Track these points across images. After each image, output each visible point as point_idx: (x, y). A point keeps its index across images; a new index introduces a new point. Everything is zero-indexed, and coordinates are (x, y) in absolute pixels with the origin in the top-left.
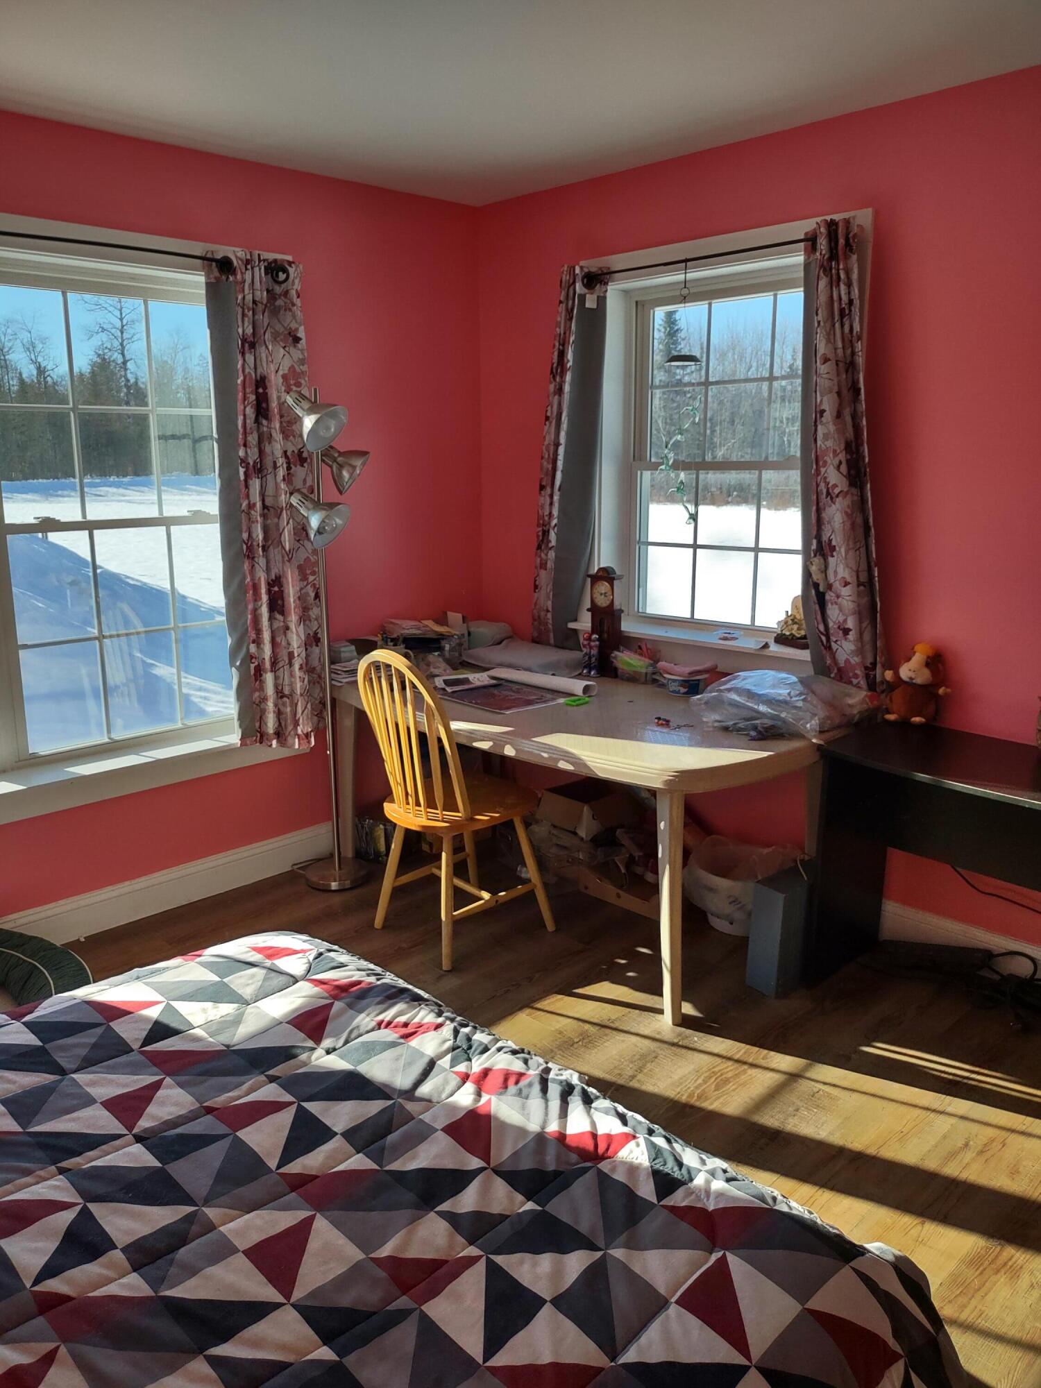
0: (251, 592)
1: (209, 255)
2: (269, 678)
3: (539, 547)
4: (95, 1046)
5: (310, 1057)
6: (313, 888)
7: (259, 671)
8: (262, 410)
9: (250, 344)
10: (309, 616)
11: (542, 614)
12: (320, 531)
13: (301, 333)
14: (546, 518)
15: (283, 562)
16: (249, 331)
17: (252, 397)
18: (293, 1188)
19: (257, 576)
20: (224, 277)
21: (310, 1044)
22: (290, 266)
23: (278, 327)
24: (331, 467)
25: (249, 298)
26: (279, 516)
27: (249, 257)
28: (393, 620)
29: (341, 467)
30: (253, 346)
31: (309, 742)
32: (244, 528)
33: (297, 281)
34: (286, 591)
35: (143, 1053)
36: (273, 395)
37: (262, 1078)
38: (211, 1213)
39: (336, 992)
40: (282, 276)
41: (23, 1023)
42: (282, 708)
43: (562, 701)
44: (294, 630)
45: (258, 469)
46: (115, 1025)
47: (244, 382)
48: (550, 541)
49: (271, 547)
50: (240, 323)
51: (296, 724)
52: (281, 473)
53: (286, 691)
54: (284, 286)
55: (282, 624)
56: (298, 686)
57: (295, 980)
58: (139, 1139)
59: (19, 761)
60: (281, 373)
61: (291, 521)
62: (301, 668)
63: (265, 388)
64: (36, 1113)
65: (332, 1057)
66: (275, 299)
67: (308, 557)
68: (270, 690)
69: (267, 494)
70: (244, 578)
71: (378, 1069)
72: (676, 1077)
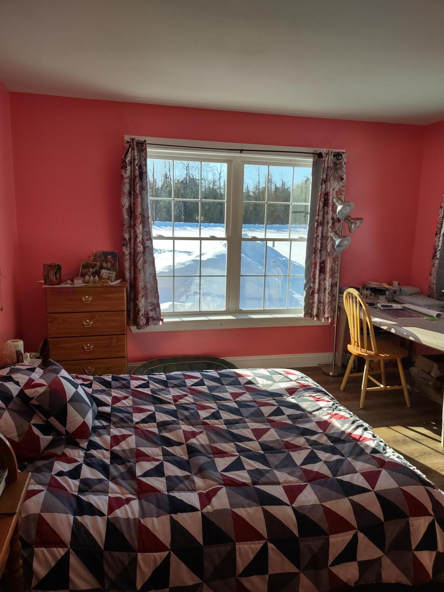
0: (314, 265)
1: (315, 152)
2: (316, 296)
3: (433, 258)
4: (232, 381)
5: (287, 398)
6: (323, 373)
7: (313, 293)
8: (326, 203)
9: (325, 181)
10: (335, 276)
11: (432, 285)
12: (339, 246)
13: (344, 177)
14: (437, 247)
15: (326, 256)
16: (325, 177)
17: (323, 199)
18: (269, 422)
19: (316, 260)
20: (319, 159)
21: (288, 395)
22: (343, 154)
23: (337, 175)
24: (348, 223)
25: (326, 166)
26: (327, 240)
27: (328, 152)
28: (369, 282)
29: (352, 223)
30: (325, 182)
31: (328, 321)
32: (314, 243)
33: (345, 159)
34: (326, 266)
35: (244, 386)
36: (331, 198)
37: (272, 399)
38: (246, 420)
39: (302, 386)
40: (340, 157)
41: (218, 373)
42: (319, 307)
43: (425, 318)
44: (328, 280)
45: (322, 224)
46: (239, 378)
47: (321, 194)
48: (437, 256)
49: (323, 251)
50: (322, 174)
51: (324, 313)
52: (330, 225)
53: (322, 301)
54: (340, 161)
55: (323, 277)
56: (327, 300)
57: (292, 381)
58: (235, 402)
59: (236, 311)
60: (335, 190)
61: (331, 242)
62: (328, 293)
63: (328, 196)
64: (214, 390)
65: (293, 399)
66: (337, 165)
67: (337, 255)
68: (316, 300)
69: (324, 232)
70: (312, 260)
71: (304, 405)
72: (435, 462)
